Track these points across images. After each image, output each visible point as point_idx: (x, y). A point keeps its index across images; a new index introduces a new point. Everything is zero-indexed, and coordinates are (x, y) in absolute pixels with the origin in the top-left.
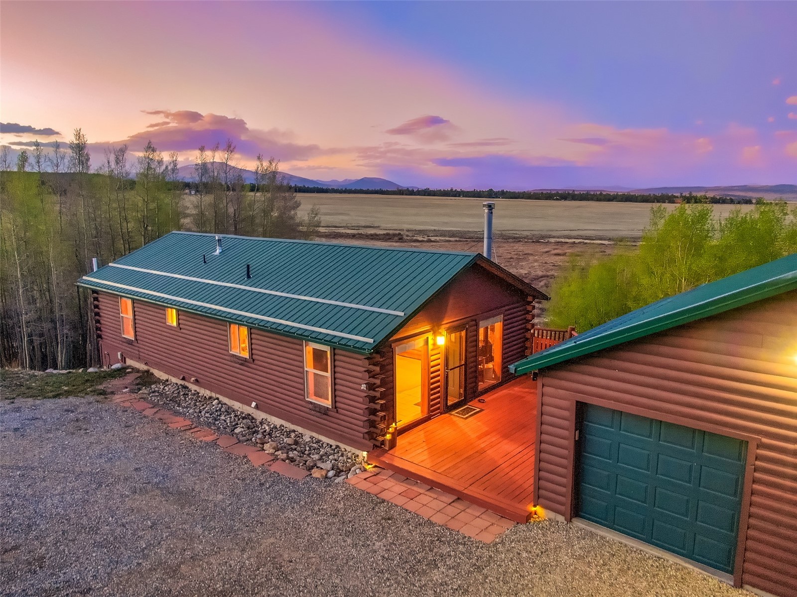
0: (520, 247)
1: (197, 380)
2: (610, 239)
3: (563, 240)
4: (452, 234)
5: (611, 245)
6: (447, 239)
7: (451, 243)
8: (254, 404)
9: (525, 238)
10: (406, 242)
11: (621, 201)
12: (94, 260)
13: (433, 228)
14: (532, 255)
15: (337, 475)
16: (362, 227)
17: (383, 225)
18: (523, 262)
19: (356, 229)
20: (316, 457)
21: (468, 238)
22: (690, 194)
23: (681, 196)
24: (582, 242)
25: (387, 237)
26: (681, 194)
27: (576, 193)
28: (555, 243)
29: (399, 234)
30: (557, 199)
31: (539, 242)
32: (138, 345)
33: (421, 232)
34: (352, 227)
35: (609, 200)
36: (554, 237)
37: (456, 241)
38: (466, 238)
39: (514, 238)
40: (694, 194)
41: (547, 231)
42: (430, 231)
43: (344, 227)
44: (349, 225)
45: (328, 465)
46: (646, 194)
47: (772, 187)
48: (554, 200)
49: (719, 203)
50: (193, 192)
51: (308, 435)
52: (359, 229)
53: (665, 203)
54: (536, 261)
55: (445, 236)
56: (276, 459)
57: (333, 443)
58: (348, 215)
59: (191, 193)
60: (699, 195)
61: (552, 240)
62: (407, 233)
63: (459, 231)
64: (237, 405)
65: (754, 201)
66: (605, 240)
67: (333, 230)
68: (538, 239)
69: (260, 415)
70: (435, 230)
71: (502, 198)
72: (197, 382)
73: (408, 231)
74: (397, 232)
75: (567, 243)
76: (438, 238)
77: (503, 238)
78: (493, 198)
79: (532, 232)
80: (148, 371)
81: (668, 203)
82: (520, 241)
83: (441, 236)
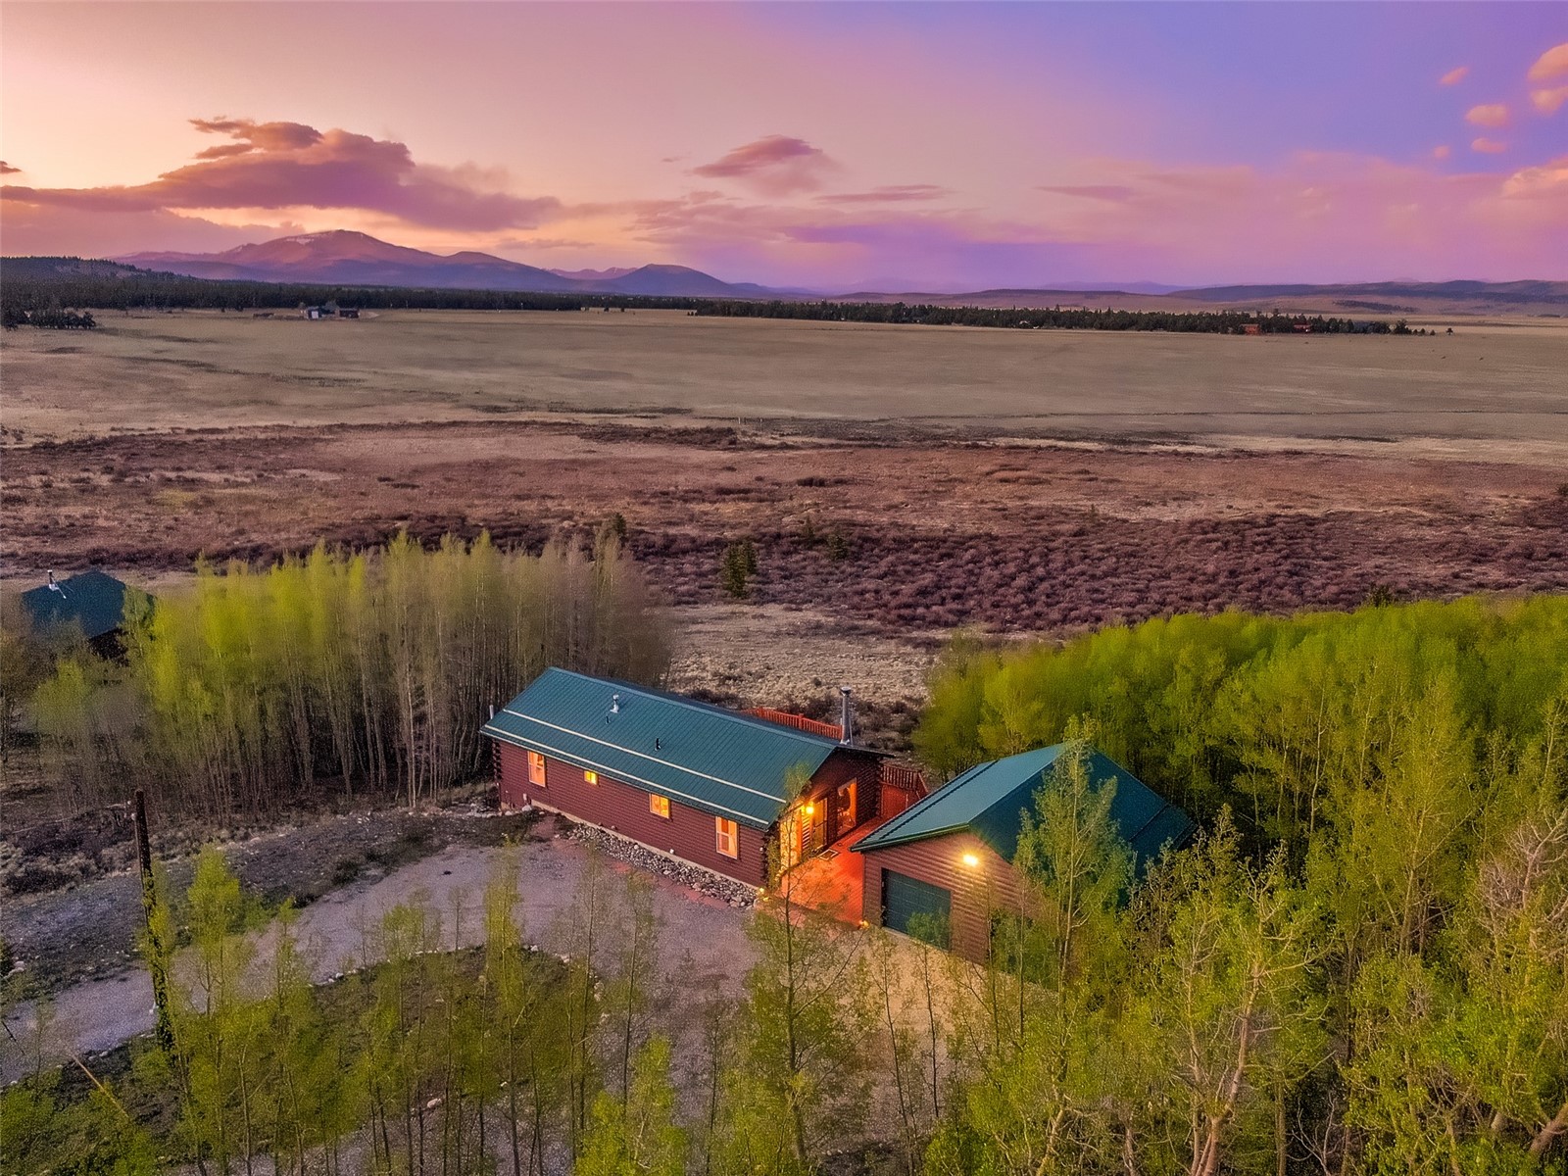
0: (941, 459)
1: (611, 826)
2: (1102, 440)
3: (1019, 442)
4: (825, 429)
5: (1101, 452)
6: (816, 440)
7: (822, 451)
8: (672, 851)
9: (952, 437)
10: (742, 449)
13: (789, 413)
14: (961, 481)
15: (746, 905)
16: (659, 411)
17: (701, 407)
18: (943, 499)
19: (651, 417)
20: (728, 892)
21: (853, 440)
23: (1259, 317)
24: (1051, 447)
25: (709, 438)
28: (1006, 448)
29: (730, 431)
30: (1025, 326)
31: (976, 446)
32: (548, 791)
33: (769, 424)
34: (642, 411)
36: (1004, 434)
37: (832, 446)
38: (849, 440)
39: (936, 437)
41: (997, 417)
42: (785, 420)
43: (626, 411)
44: (635, 406)
45: (738, 898)
48: (1020, 328)
49: (1328, 331)
50: (315, 315)
51: (718, 876)
52: (655, 417)
53: (1226, 332)
54: (967, 497)
55: (812, 434)
56: (704, 895)
57: (737, 881)
58: (628, 377)
59: (310, 315)
61: (1002, 442)
62: (743, 427)
63: (836, 420)
64: (654, 850)
66: (1093, 440)
67: (608, 421)
68: (974, 442)
69: (677, 860)
70: (793, 419)
71: (921, 323)
72: (616, 829)
73: (745, 421)
74: (726, 425)
75: (1027, 448)
76: (799, 440)
77: (914, 439)
78: (904, 322)
79: (968, 422)
80: (559, 814)
81: (1233, 332)
82: (945, 445)
83: (804, 434)
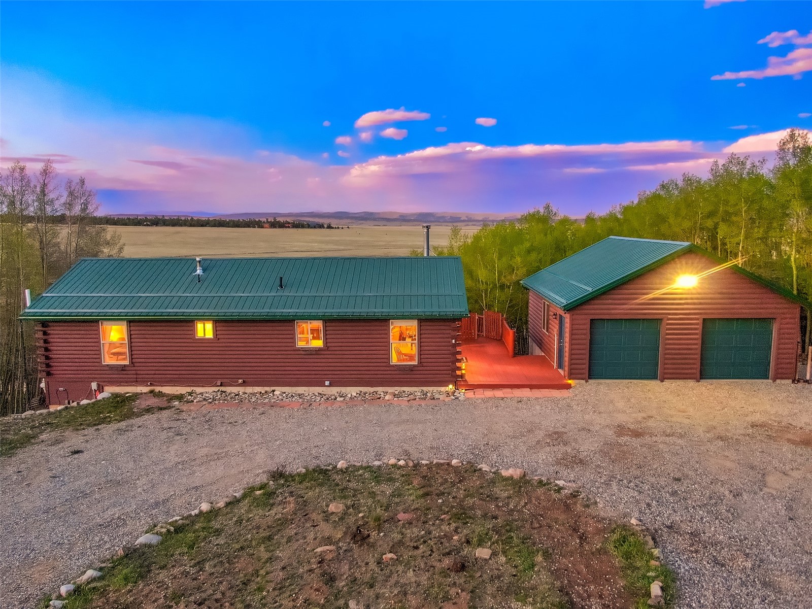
1: (244, 382)
11: (214, 226)
12: (27, 292)
22: (275, 219)
23: (268, 222)
26: (267, 219)
27: (166, 218)
30: (147, 225)
32: (135, 368)
35: (202, 226)
40: (278, 219)
46: (236, 219)
47: (332, 213)
48: (145, 225)
49: (299, 227)
53: (255, 227)
60: (281, 220)
65: (325, 226)
81: (258, 227)
